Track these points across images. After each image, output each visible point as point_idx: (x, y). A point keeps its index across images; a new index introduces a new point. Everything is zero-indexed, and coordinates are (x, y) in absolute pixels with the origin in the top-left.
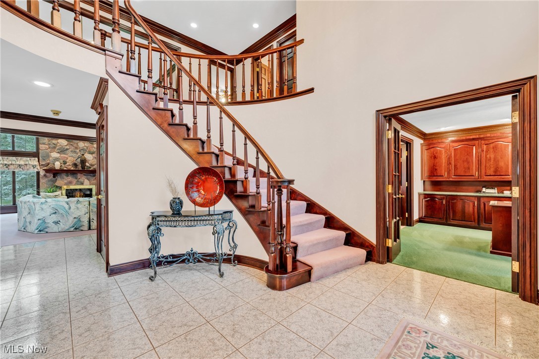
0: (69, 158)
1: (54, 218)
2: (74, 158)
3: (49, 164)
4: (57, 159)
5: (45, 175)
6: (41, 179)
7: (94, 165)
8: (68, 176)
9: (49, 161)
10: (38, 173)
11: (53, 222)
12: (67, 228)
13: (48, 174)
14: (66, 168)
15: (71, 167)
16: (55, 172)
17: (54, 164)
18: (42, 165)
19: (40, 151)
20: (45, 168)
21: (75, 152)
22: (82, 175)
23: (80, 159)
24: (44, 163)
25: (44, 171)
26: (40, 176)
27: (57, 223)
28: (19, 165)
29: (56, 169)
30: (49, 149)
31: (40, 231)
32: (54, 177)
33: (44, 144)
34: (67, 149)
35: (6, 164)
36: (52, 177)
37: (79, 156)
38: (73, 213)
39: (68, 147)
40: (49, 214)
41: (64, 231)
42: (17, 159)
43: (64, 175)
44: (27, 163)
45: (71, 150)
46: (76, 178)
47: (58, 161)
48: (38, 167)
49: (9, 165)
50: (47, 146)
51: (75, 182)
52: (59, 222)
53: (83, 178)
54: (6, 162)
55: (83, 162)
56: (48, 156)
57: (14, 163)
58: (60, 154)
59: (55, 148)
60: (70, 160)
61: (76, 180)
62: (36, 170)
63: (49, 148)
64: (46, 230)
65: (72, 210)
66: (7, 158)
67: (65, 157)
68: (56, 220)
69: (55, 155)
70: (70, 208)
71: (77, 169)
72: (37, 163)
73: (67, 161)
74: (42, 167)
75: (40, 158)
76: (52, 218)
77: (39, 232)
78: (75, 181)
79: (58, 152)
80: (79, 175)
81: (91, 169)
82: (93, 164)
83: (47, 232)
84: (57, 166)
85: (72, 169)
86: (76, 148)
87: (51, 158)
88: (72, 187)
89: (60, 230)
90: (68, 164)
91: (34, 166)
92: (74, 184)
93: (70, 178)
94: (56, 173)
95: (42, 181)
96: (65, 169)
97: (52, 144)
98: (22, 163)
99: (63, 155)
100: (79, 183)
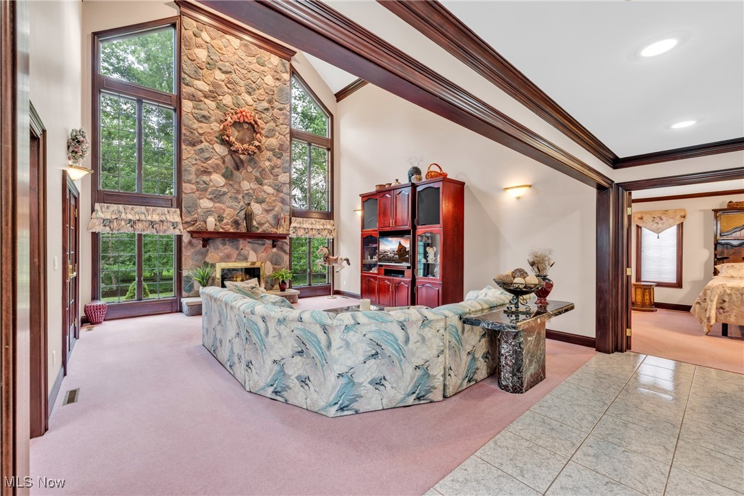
0: (228, 211)
1: (374, 369)
2: (235, 209)
3: (196, 221)
4: (208, 212)
5: (190, 243)
6: (183, 249)
7: (263, 224)
8: (224, 244)
9: (196, 216)
10: (179, 238)
11: (371, 383)
12: (400, 396)
13: (195, 241)
14: (223, 229)
15: (229, 227)
16: (206, 236)
17: (205, 222)
18: (186, 223)
19: (183, 195)
20: (191, 229)
21: (236, 198)
22: (246, 242)
23: (243, 212)
24: (189, 219)
25: (189, 235)
26: (183, 244)
27: (378, 383)
28: (152, 222)
29: (209, 230)
30: (197, 193)
31: (342, 409)
32: (204, 246)
33: (189, 182)
34: (225, 194)
35: (130, 220)
36: (201, 246)
37: (242, 206)
38: (413, 354)
39: (225, 189)
40: (362, 359)
41: (394, 405)
42: (147, 211)
43: (219, 242)
44: (163, 218)
45: (229, 194)
46: (237, 249)
47: (210, 215)
48: (181, 226)
49: (135, 223)
50: (194, 187)
51: (235, 256)
52: (383, 382)
53: (247, 247)
54: (130, 217)
55: (249, 217)
56: (196, 206)
57: (143, 217)
58: (214, 202)
59: (206, 190)
60: (228, 215)
61: (237, 252)
62: (177, 232)
63: (198, 190)
64: (355, 406)
65: (411, 345)
66: (132, 209)
67: (221, 209)
68: (376, 375)
69: (206, 203)
70: (407, 340)
71: (239, 231)
72: (178, 219)
73: (225, 215)
74: (186, 226)
75: (183, 209)
76: (368, 369)
77: (340, 413)
78: (235, 253)
79: (211, 199)
80: (242, 243)
81: (259, 232)
82: (263, 222)
83: (357, 412)
84: (211, 224)
85: (232, 230)
86: (238, 192)
87: (199, 210)
88: (231, 265)
89: (385, 402)
90: (225, 221)
91: (175, 225)
92: (233, 259)
93: (228, 249)
94: (206, 238)
95: (187, 253)
96: (221, 230)
97: (202, 182)
98: (156, 218)
99: (217, 205)
100: (242, 258)
